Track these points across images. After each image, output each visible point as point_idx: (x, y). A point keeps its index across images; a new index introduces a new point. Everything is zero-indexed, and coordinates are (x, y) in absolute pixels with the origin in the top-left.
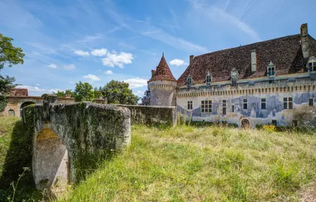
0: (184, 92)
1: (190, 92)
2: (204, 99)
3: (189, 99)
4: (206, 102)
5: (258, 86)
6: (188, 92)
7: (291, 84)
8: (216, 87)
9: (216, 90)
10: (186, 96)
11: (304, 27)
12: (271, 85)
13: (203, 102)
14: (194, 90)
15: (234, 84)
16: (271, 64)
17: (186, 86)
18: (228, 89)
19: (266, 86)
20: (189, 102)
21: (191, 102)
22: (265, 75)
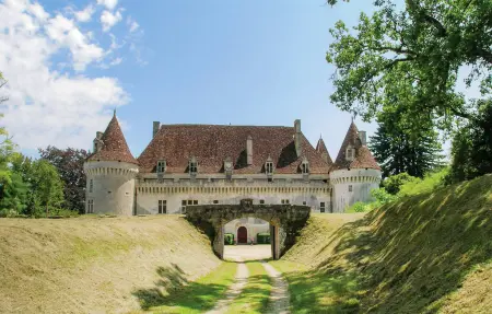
0: (155, 185)
1: (164, 185)
2: (186, 197)
3: (162, 197)
4: (190, 202)
5: (256, 185)
6: (160, 186)
7: (288, 185)
8: (205, 180)
9: (206, 185)
10: (156, 190)
11: (298, 122)
12: (270, 185)
13: (184, 202)
14: (171, 183)
15: (229, 179)
16: (269, 159)
17: (155, 175)
18: (221, 184)
19: (266, 184)
20: (160, 202)
21: (165, 202)
22: (263, 171)
